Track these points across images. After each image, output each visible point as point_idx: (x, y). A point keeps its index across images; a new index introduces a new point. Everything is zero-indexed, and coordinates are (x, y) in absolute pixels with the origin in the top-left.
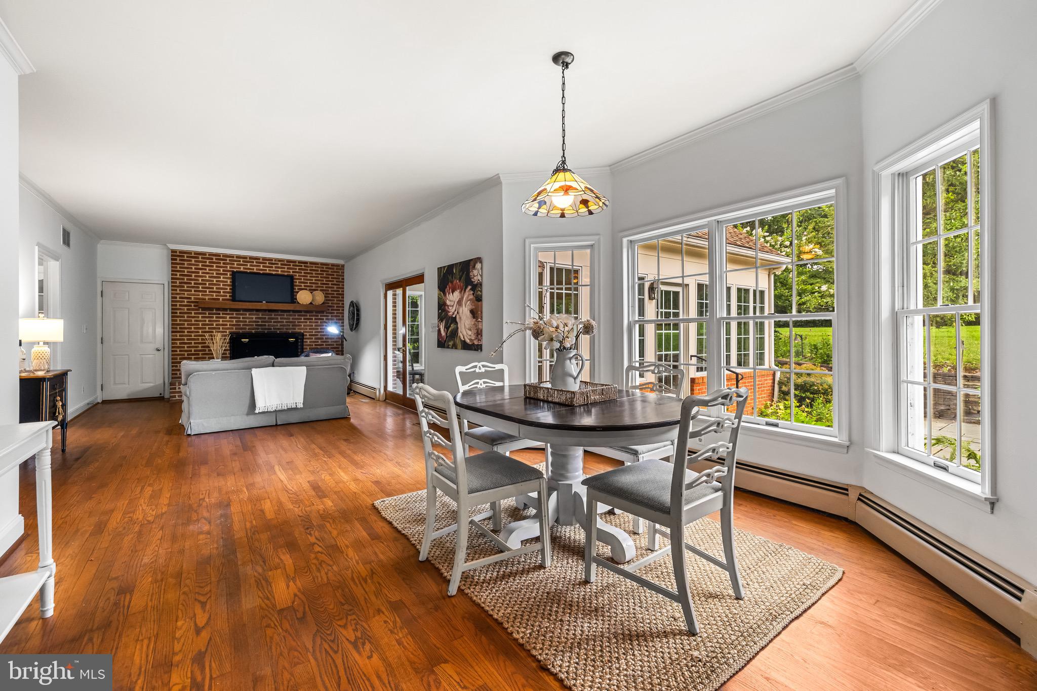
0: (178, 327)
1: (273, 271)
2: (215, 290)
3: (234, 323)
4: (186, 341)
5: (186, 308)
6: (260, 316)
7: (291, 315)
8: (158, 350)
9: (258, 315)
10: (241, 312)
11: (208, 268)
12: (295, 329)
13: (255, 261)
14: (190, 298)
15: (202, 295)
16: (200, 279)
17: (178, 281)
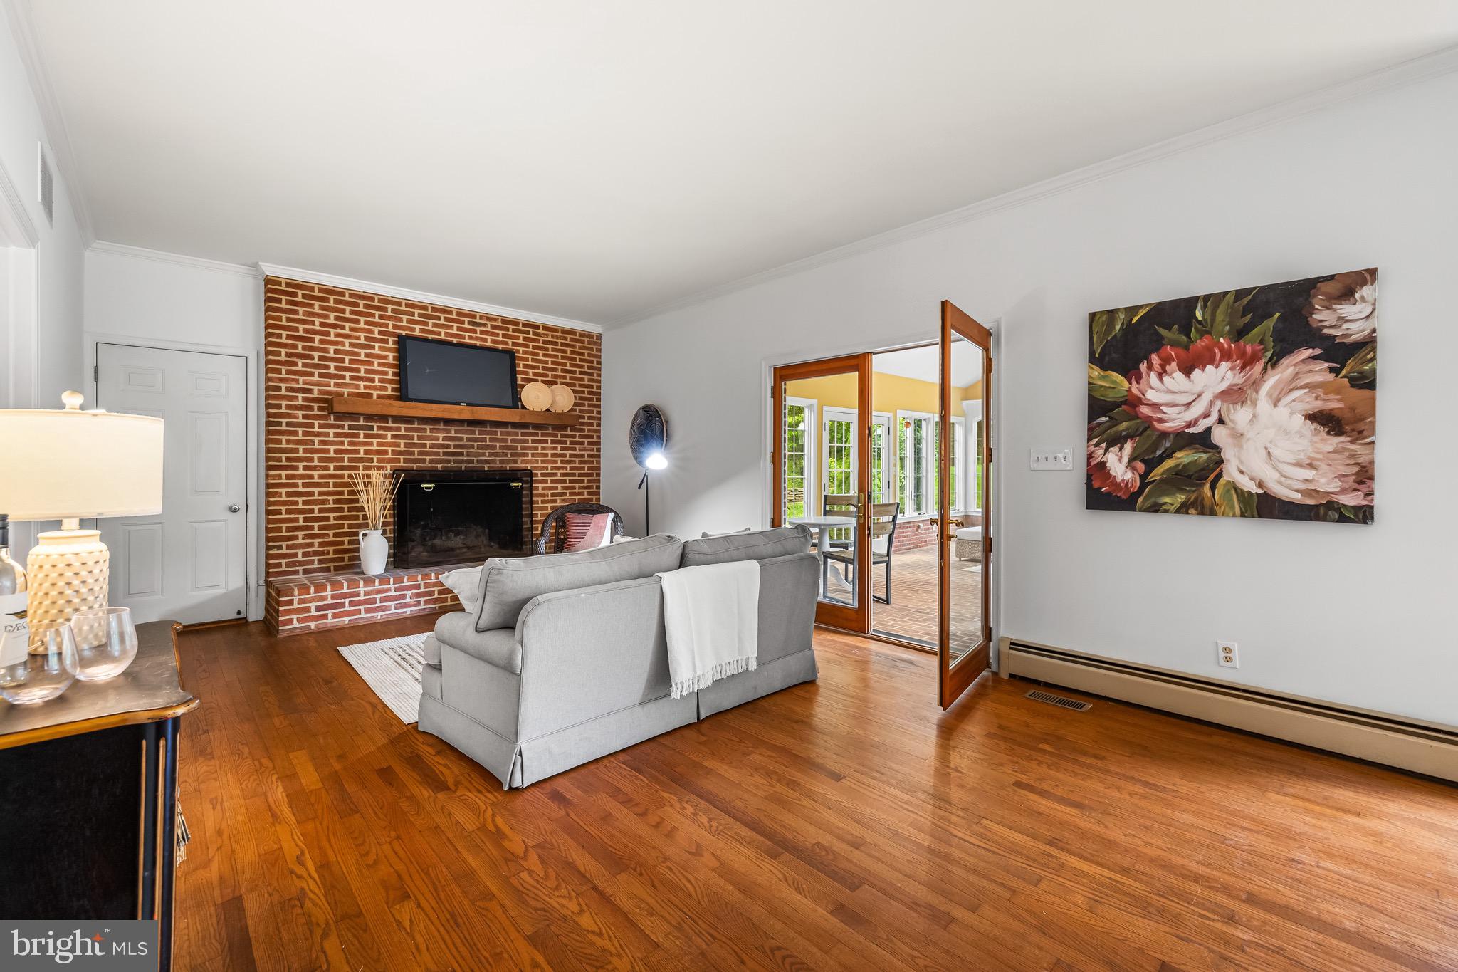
0: (284, 456)
1: (477, 338)
2: (362, 374)
3: (402, 448)
4: (300, 489)
5: (300, 413)
6: (453, 434)
7: (508, 434)
8: (235, 511)
9: (449, 431)
10: (416, 425)
11: (347, 325)
12: (516, 462)
13: (442, 316)
14: (310, 391)
15: (336, 384)
16: (332, 348)
17: (283, 351)
